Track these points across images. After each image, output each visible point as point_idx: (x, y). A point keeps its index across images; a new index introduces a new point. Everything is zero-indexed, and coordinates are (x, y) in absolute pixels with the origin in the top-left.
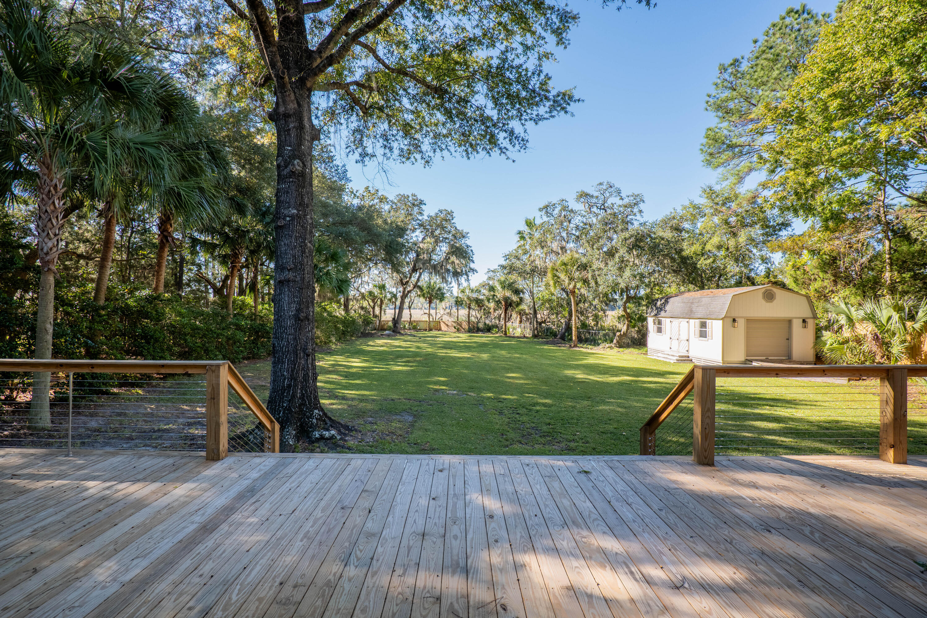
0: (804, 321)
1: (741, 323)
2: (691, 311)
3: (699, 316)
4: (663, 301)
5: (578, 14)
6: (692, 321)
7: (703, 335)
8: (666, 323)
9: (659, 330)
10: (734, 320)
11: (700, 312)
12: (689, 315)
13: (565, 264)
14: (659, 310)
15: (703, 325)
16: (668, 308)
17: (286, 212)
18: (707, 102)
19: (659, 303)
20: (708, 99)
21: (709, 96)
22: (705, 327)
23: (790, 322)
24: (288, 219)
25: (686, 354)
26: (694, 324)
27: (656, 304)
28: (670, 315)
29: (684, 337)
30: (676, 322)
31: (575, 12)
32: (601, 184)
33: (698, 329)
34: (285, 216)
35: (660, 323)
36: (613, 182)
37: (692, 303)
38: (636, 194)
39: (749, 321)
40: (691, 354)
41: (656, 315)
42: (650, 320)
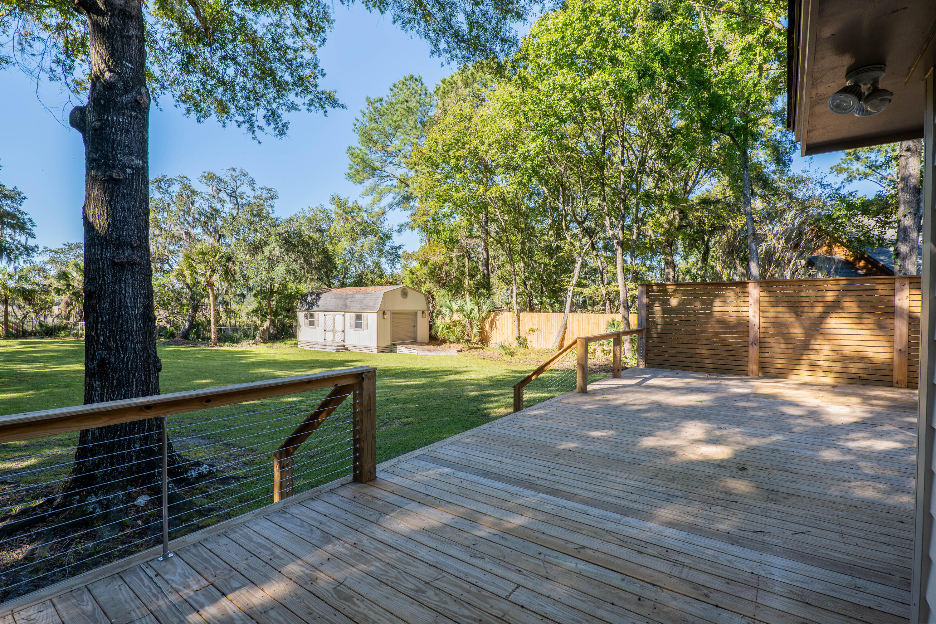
0: (423, 313)
1: (388, 315)
2: (346, 306)
3: (355, 310)
4: (314, 297)
5: (334, 20)
6: (347, 315)
7: (358, 326)
8: (319, 317)
9: (312, 324)
10: (384, 313)
11: (356, 306)
12: (344, 309)
13: (203, 253)
14: (311, 305)
15: (359, 317)
16: (320, 303)
17: (125, 160)
18: (355, 125)
19: (309, 299)
20: (356, 122)
21: (357, 120)
22: (360, 319)
23: (416, 313)
24: (129, 171)
25: (342, 344)
26: (350, 317)
27: (306, 299)
28: (323, 309)
29: (339, 328)
30: (330, 316)
31: (332, 18)
32: (233, 169)
33: (354, 321)
34: (125, 166)
35: (312, 316)
36: (247, 170)
37: (346, 298)
38: (269, 187)
39: (394, 313)
40: (347, 343)
41: (307, 310)
42: (301, 315)
